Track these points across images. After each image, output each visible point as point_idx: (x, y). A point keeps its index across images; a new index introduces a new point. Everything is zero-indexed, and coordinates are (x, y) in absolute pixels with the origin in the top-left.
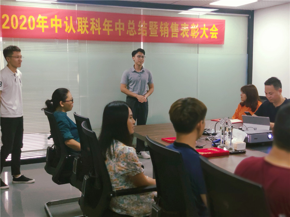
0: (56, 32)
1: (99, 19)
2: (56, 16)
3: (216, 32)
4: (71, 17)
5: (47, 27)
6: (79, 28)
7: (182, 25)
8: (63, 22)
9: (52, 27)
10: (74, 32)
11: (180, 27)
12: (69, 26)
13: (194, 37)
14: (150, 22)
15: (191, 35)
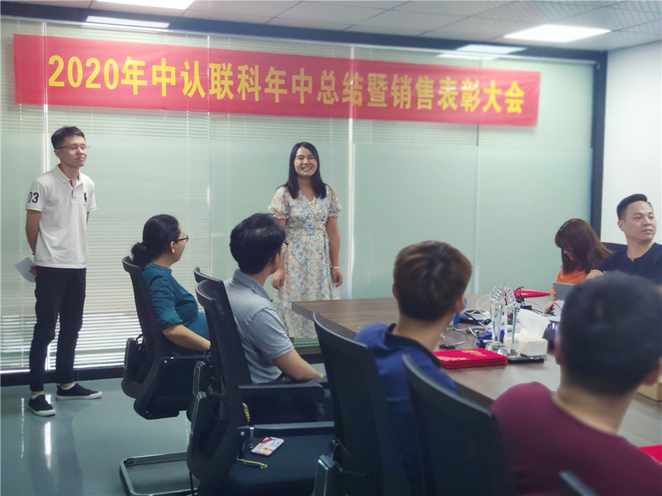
0: (164, 94)
1: (257, 67)
2: (164, 61)
3: (520, 98)
4: (196, 64)
5: (144, 83)
6: (213, 86)
7: (442, 82)
8: (178, 74)
9: (154, 83)
10: (203, 94)
11: (437, 86)
12: (191, 82)
13: (469, 108)
14: (370, 75)
15: (462, 105)
